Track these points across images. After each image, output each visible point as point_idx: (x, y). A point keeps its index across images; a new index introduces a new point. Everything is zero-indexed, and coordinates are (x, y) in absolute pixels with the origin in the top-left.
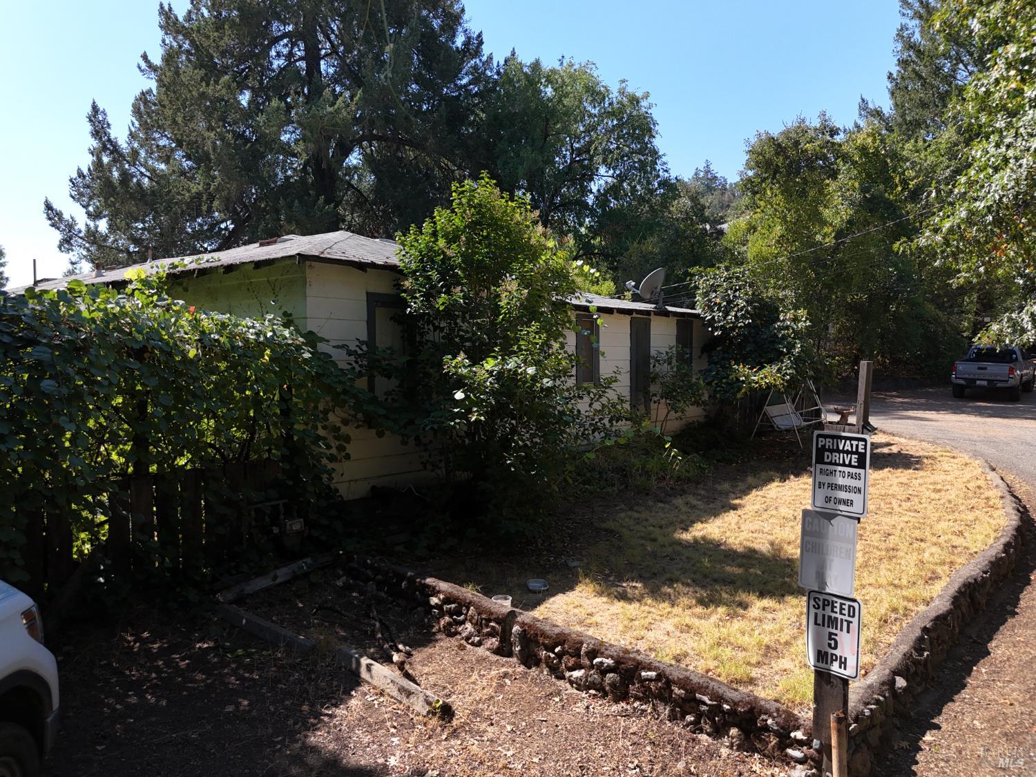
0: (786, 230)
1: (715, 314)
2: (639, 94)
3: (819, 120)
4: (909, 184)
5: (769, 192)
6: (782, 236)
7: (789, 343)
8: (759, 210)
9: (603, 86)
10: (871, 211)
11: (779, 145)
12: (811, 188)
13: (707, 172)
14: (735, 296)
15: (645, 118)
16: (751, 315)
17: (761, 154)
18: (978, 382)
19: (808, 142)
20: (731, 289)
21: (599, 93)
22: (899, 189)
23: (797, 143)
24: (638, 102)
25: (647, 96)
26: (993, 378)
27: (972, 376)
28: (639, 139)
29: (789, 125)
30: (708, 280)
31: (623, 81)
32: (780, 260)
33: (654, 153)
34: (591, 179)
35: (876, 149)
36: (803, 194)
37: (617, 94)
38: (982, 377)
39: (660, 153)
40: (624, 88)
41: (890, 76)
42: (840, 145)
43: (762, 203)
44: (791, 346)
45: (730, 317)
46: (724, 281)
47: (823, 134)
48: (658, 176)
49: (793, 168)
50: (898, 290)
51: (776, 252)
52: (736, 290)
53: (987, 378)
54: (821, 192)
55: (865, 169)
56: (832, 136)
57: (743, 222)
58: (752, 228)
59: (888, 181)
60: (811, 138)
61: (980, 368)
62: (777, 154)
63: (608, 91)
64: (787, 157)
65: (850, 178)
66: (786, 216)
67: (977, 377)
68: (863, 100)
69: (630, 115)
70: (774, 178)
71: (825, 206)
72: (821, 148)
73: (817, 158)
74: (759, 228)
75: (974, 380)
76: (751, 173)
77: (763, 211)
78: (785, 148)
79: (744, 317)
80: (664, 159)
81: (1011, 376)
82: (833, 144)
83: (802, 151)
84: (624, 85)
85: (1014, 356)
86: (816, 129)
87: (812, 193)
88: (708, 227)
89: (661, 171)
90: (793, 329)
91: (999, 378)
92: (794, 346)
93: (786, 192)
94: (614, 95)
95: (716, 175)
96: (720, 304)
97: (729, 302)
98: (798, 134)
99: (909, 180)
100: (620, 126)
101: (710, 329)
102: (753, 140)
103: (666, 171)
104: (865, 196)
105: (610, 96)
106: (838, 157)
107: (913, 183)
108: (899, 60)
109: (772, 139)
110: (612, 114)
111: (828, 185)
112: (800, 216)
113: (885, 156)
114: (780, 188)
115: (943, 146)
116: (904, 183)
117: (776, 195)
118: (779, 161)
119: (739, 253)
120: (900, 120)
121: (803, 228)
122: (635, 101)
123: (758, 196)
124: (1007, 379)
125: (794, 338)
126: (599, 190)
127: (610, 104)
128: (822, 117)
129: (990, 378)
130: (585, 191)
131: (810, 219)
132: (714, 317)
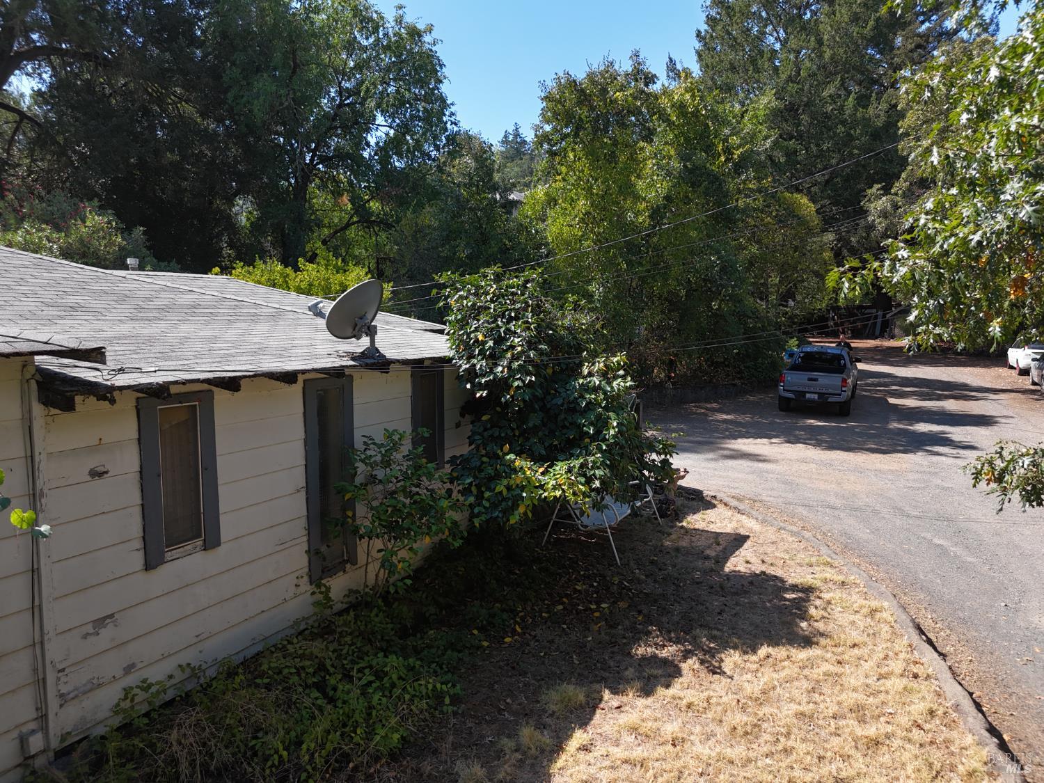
0: (592, 206)
1: (475, 361)
2: (421, 26)
3: (631, 62)
4: (733, 153)
5: (571, 155)
6: (587, 213)
7: (599, 417)
8: (558, 178)
9: (376, 12)
10: (693, 185)
11: (582, 91)
12: (623, 151)
13: (517, 135)
14: (508, 331)
15: (429, 56)
16: (536, 366)
17: (560, 102)
18: (808, 396)
19: (617, 91)
20: (503, 316)
21: (371, 20)
22: (723, 158)
23: (604, 91)
24: (420, 36)
25: (430, 29)
26: (824, 391)
27: (801, 389)
28: (422, 83)
29: (595, 68)
30: (466, 298)
31: (400, 7)
32: (586, 244)
33: (443, 100)
34: (368, 130)
35: (696, 107)
36: (612, 158)
37: (393, 24)
38: (812, 390)
39: (448, 102)
40: (402, 17)
41: (699, 34)
42: (656, 97)
43: (564, 169)
44: (602, 424)
45: (500, 369)
46: (492, 301)
47: (636, 80)
48: (446, 130)
49: (600, 124)
50: (721, 285)
51: (580, 233)
52: (510, 319)
53: (818, 390)
54: (633, 158)
55: (682, 133)
56: (646, 85)
57: (540, 191)
58: (551, 201)
59: (709, 148)
60: (622, 85)
61: (810, 379)
62: (580, 103)
63: (382, 18)
64: (592, 109)
65: (666, 143)
66: (591, 187)
67: (807, 390)
68: (671, 59)
69: (410, 52)
70: (576, 135)
71: (639, 177)
72: (635, 98)
73: (629, 112)
74: (560, 201)
75: (803, 393)
76: (548, 128)
77: (564, 180)
78: (590, 96)
79: (523, 370)
80: (453, 109)
81: (844, 389)
82: (649, 95)
83: (611, 101)
84: (401, 12)
85: (842, 362)
86: (627, 75)
87: (622, 158)
88: (498, 196)
89: (449, 123)
90: (605, 393)
91: (830, 391)
92: (606, 425)
93: (591, 154)
94: (391, 25)
95: (526, 139)
96: (484, 343)
97: (499, 341)
98: (605, 79)
99: (734, 148)
100: (399, 64)
101: (468, 386)
102: (551, 84)
103: (456, 124)
104: (685, 166)
105: (385, 26)
106: (654, 114)
107: (738, 152)
108: (707, 16)
109: (572, 84)
110: (387, 48)
111: (642, 149)
112: (609, 187)
113: (707, 117)
114: (583, 148)
115: (762, 113)
116: (728, 151)
117: (579, 159)
118: (582, 112)
119: (537, 232)
120: (710, 83)
121: (613, 203)
122: (415, 34)
123: (557, 159)
124: (839, 392)
125: (606, 409)
126: (377, 143)
127: (385, 35)
128: (635, 58)
129: (821, 391)
130: (361, 143)
131: (621, 192)
132: (474, 365)
